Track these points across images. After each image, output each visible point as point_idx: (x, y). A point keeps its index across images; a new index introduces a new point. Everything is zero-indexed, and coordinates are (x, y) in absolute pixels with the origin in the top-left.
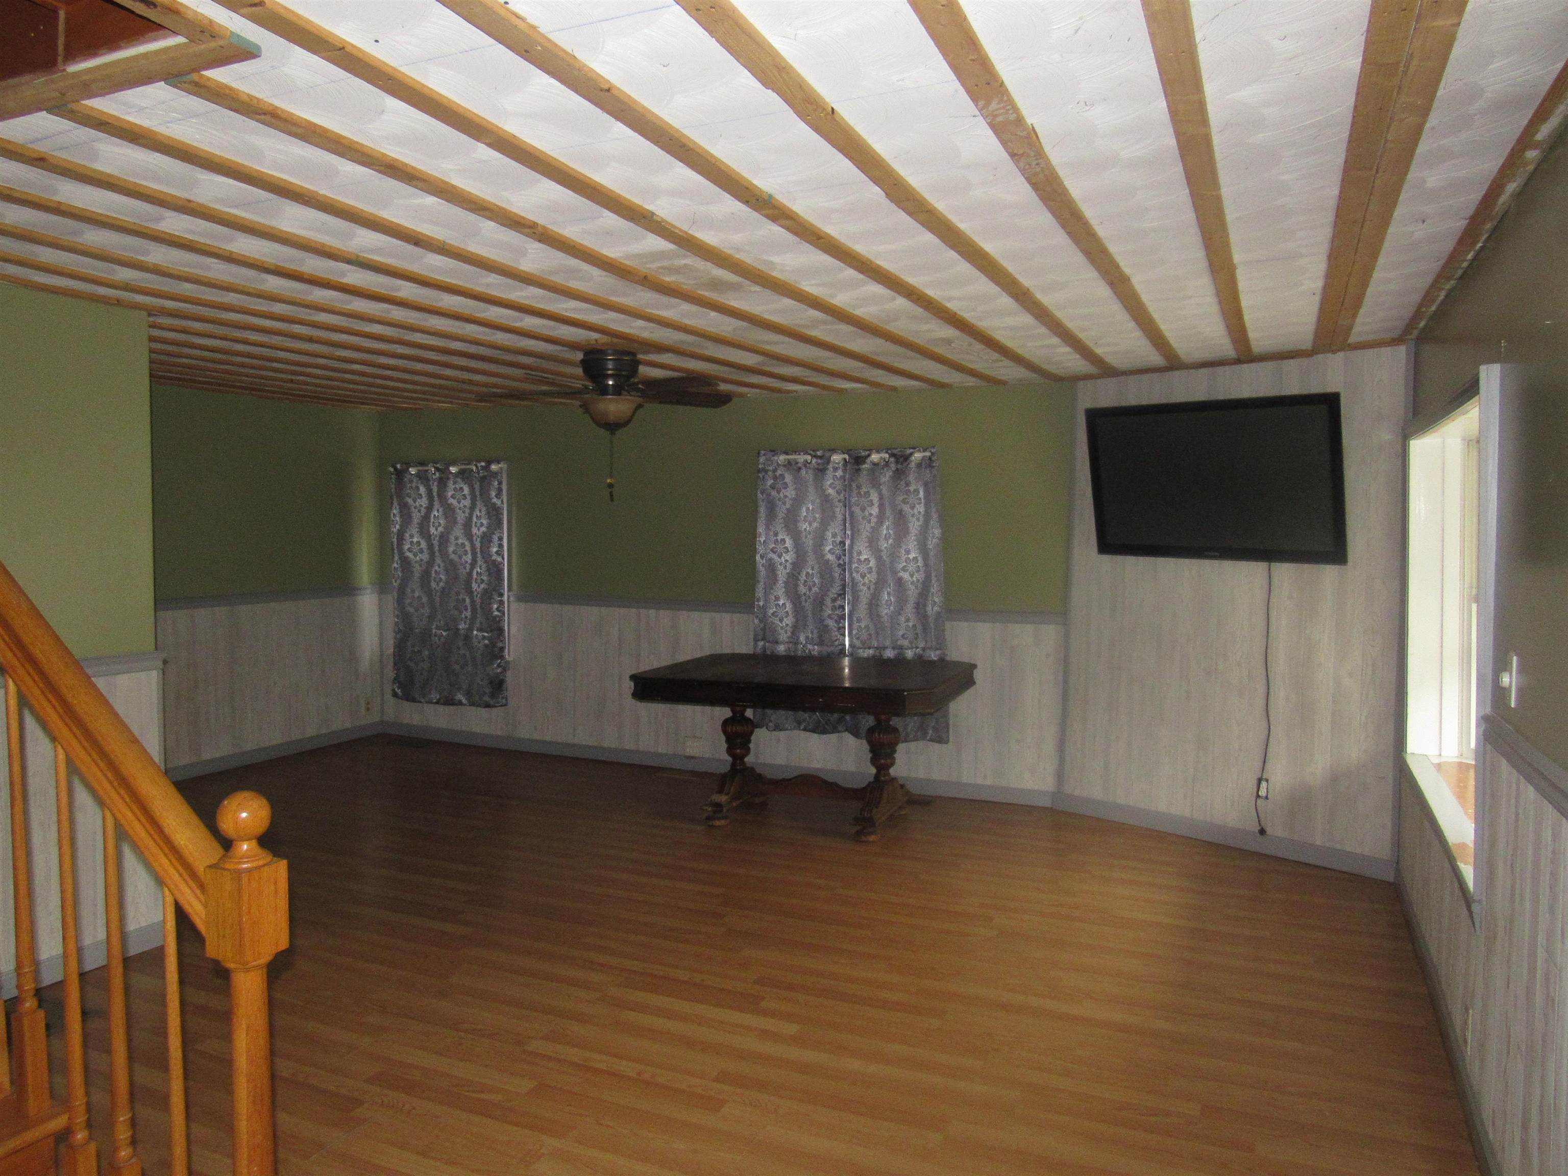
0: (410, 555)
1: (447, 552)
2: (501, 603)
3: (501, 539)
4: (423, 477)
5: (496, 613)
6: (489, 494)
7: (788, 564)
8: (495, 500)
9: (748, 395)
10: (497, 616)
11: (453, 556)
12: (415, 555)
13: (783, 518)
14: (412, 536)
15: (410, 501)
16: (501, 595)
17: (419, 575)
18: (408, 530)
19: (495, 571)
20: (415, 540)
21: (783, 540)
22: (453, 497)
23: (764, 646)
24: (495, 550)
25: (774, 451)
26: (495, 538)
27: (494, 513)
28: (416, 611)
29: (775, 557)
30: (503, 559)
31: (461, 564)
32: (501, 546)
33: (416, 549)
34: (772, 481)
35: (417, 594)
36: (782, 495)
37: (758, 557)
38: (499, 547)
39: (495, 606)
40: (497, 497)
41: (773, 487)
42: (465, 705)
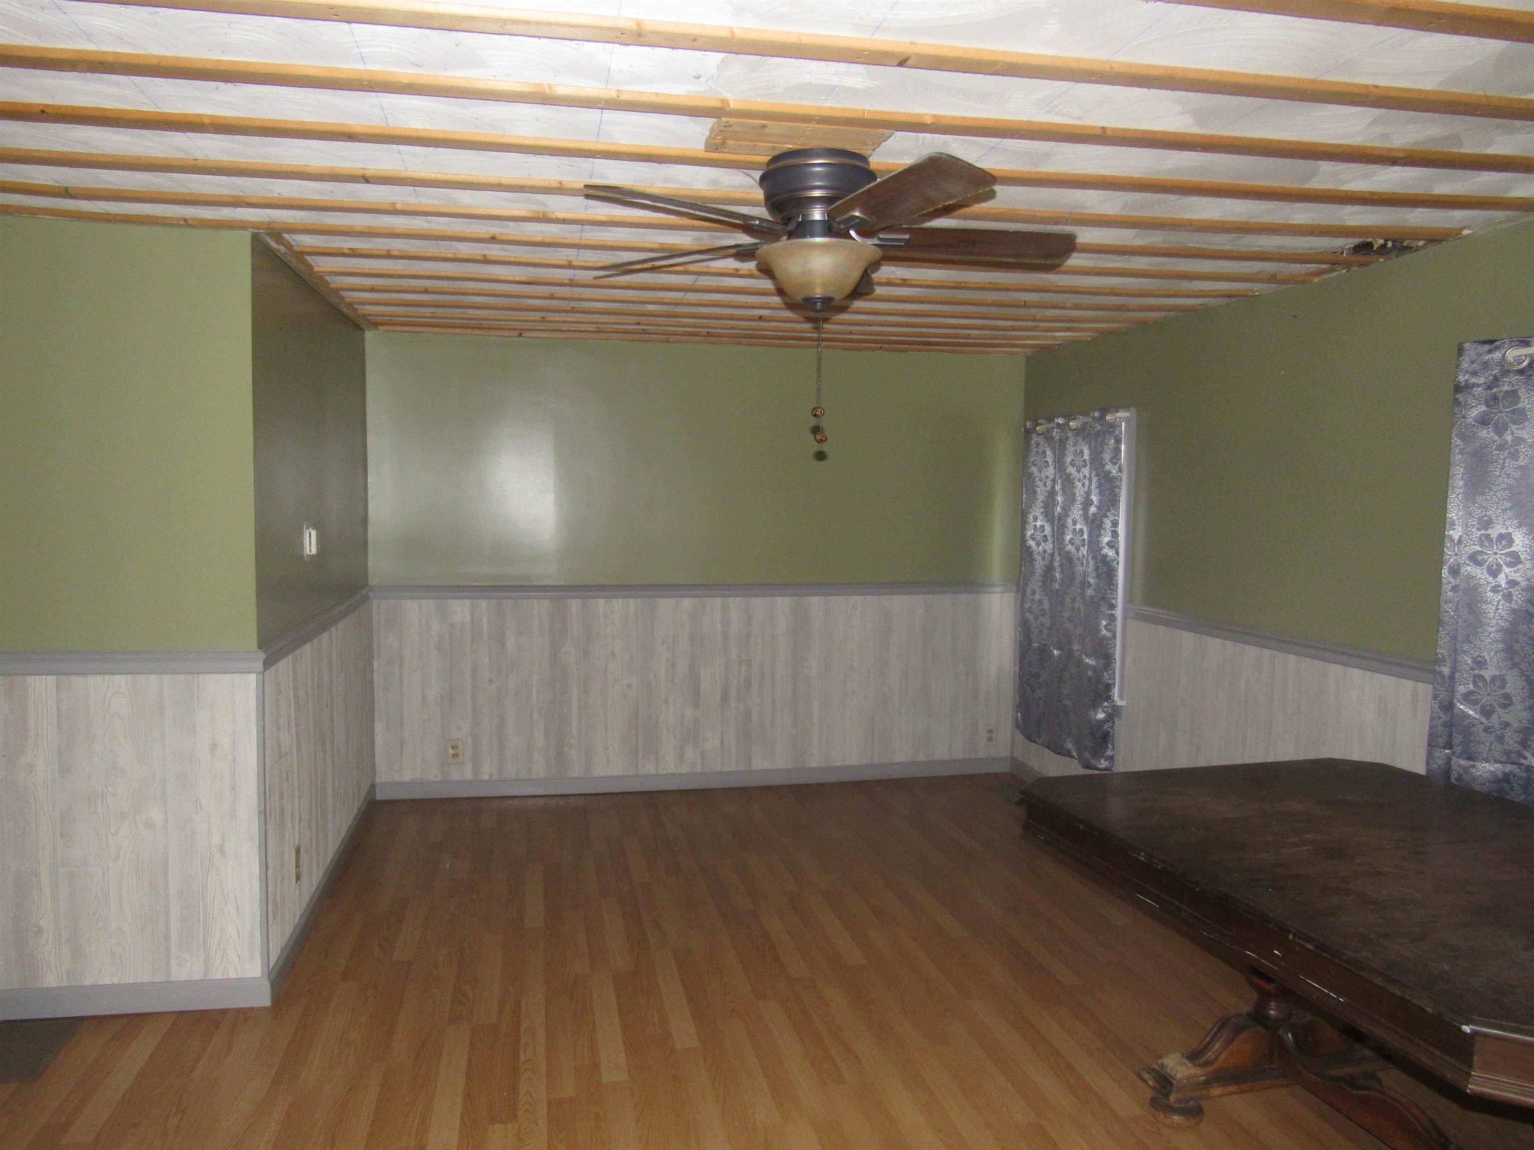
0: (1031, 543)
1: (1064, 540)
2: (1112, 618)
3: (1115, 524)
4: (1048, 438)
5: (1104, 632)
6: (1102, 459)
7: (1515, 592)
8: (1109, 467)
9: (1466, 232)
10: (1104, 637)
11: (1069, 547)
12: (1038, 545)
13: (1509, 488)
14: (1035, 519)
15: (1034, 470)
16: (1112, 607)
17: (1041, 572)
18: (1031, 510)
19: (1106, 570)
20: (1039, 523)
21: (1507, 539)
22: (1072, 464)
23: (1449, 759)
24: (1106, 540)
25: (1492, 342)
26: (1108, 523)
27: (1108, 486)
28: (1036, 619)
29: (1480, 574)
30: (1117, 553)
31: (1078, 559)
32: (1115, 534)
33: (1039, 536)
34: (1483, 408)
35: (1037, 597)
36: (1508, 438)
37: (1445, 572)
38: (1113, 537)
39: (1104, 623)
40: (1112, 462)
41: (1483, 421)
42: (1073, 757)
